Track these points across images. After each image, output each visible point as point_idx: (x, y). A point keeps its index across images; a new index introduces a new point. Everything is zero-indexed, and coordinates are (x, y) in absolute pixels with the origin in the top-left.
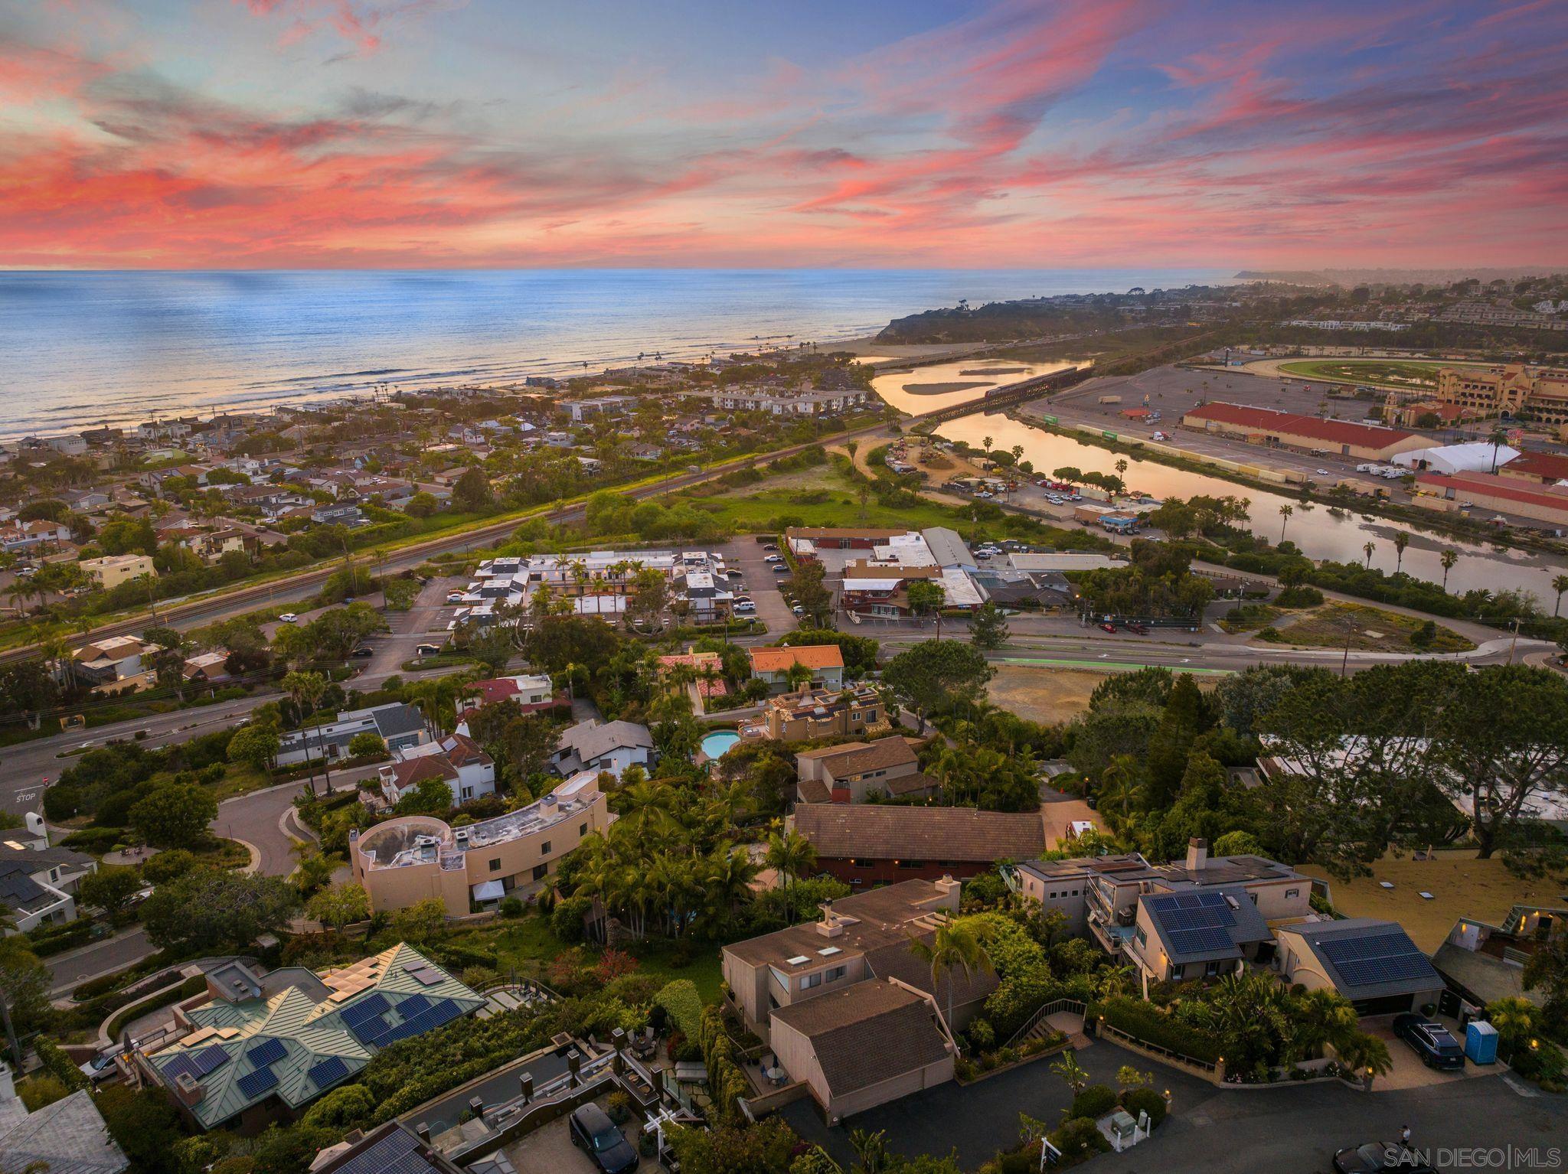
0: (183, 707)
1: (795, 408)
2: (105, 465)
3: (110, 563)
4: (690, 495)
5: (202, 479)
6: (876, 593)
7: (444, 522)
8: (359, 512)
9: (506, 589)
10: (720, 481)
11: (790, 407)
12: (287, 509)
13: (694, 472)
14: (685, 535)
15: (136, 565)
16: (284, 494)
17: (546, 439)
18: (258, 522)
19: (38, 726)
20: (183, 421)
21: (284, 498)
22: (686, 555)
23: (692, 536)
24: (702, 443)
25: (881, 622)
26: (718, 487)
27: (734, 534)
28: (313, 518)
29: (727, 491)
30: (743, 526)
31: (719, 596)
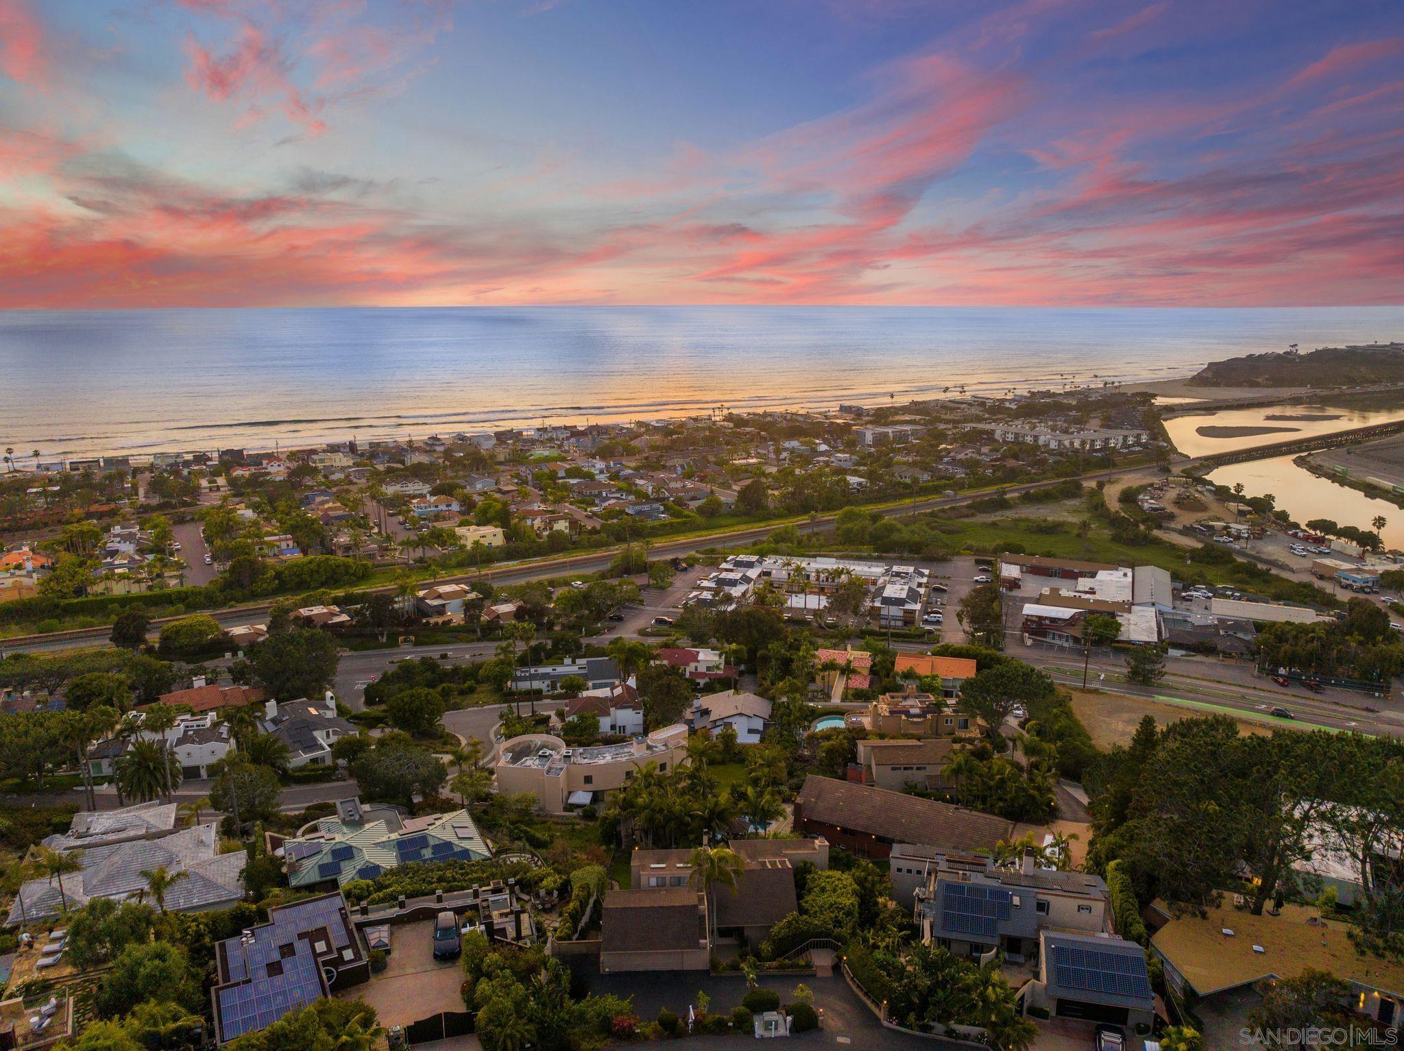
0: (479, 640)
1: (1072, 444)
2: (501, 458)
3: (475, 530)
4: (936, 516)
5: (561, 473)
6: (1053, 620)
7: (724, 522)
8: (662, 508)
9: (736, 581)
10: (968, 507)
11: (1067, 443)
12: (612, 501)
13: (948, 496)
14: (911, 551)
15: (493, 535)
16: (613, 490)
17: (833, 459)
18: (589, 509)
19: (384, 640)
20: (566, 428)
21: (614, 493)
22: (895, 568)
23: (918, 552)
24: (968, 471)
25: (1051, 646)
26: (965, 511)
27: (958, 554)
28: (627, 510)
29: (973, 515)
30: (969, 548)
31: (908, 607)
